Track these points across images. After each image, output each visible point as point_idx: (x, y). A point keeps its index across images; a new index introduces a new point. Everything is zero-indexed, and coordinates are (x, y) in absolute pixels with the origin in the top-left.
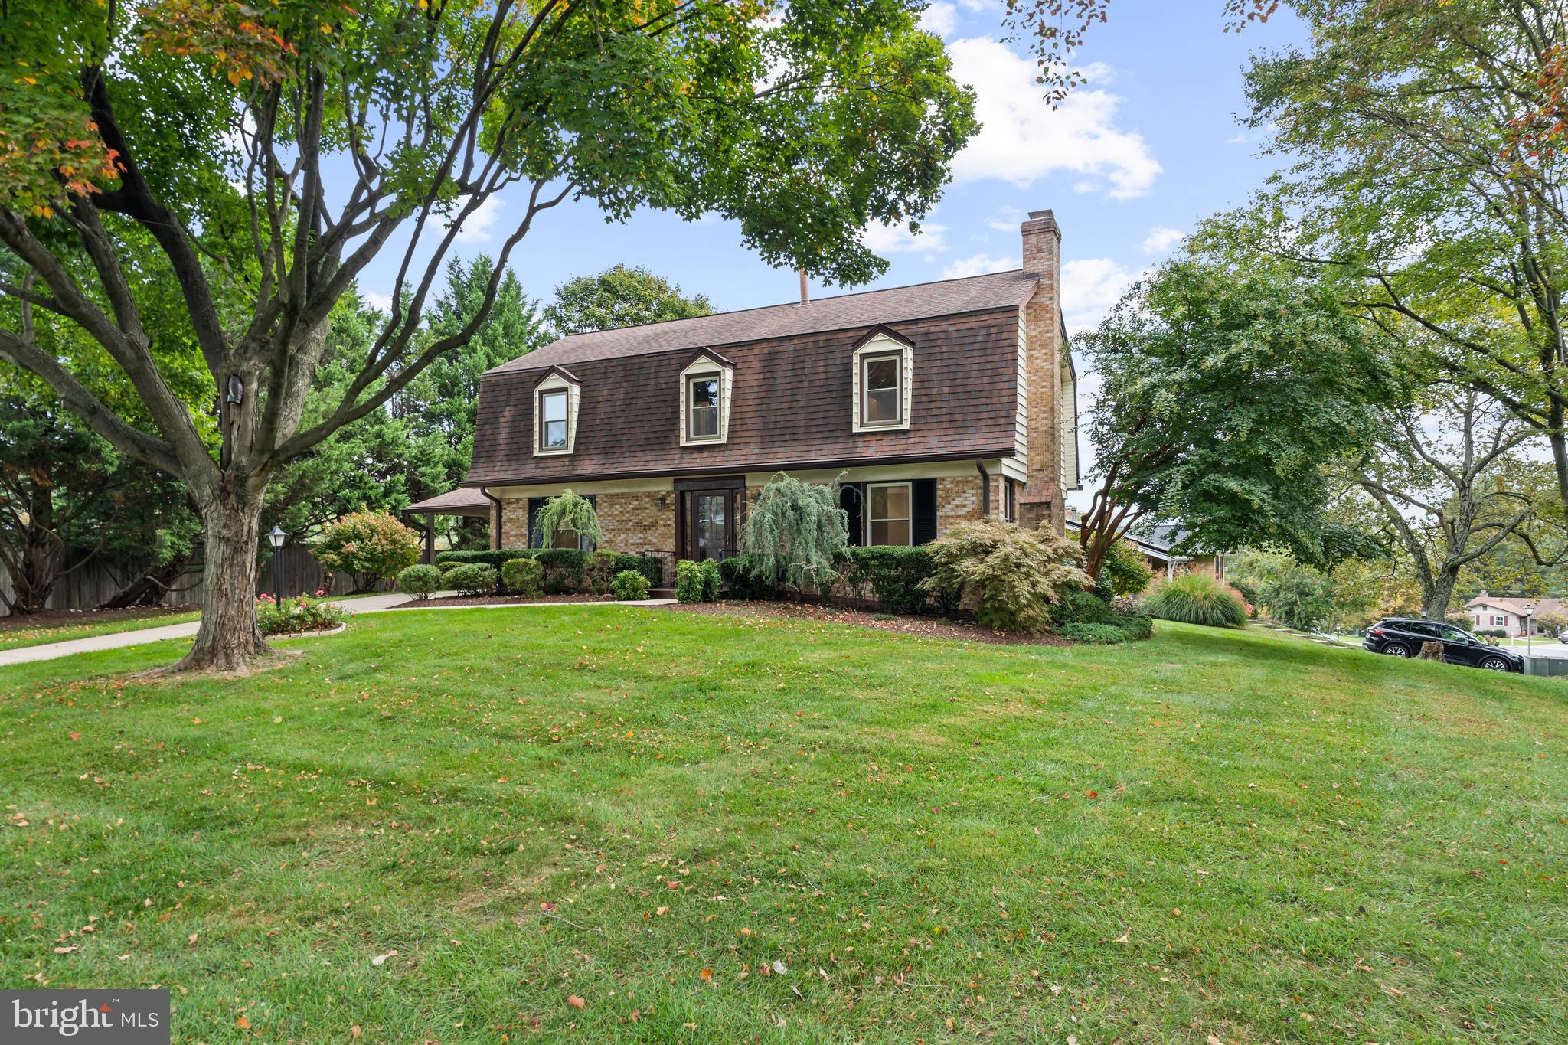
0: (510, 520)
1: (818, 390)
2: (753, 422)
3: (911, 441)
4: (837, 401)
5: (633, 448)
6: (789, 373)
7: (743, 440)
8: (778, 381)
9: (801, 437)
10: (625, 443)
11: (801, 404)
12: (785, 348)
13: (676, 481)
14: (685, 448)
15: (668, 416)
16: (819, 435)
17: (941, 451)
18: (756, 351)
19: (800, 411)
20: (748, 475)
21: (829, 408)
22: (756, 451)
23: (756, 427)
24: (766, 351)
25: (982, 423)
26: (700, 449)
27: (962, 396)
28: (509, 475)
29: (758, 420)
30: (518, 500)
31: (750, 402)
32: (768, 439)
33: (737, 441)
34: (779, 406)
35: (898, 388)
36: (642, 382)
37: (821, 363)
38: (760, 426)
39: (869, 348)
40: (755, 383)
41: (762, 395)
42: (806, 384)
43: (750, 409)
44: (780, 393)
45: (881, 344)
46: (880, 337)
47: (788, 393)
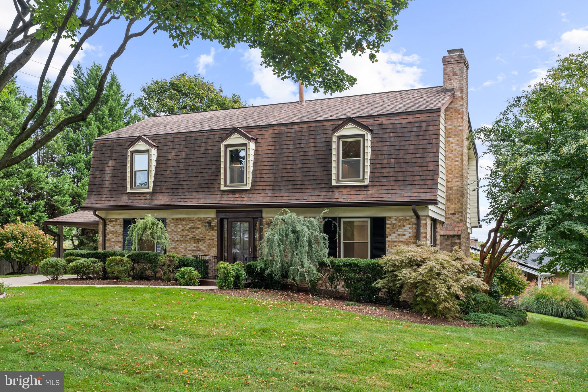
0: (112, 232)
1: (310, 157)
2: (267, 176)
3: (370, 192)
4: (322, 165)
5: (190, 190)
6: (291, 146)
7: (261, 188)
8: (284, 151)
9: (299, 187)
10: (185, 186)
11: (299, 166)
12: (289, 130)
13: (218, 212)
14: (224, 191)
15: (213, 170)
16: (310, 186)
17: (389, 200)
18: (270, 132)
19: (298, 170)
20: (264, 210)
21: (316, 169)
22: (269, 195)
23: (269, 179)
24: (276, 132)
26: (234, 192)
27: (403, 165)
28: (111, 204)
29: (271, 175)
30: (117, 220)
31: (266, 164)
32: (277, 187)
33: (257, 188)
34: (284, 167)
35: (361, 158)
36: (197, 148)
37: (312, 141)
38: (273, 179)
39: (343, 132)
40: (269, 152)
41: (273, 159)
42: (302, 154)
43: (265, 168)
44: (285, 159)
45: (350, 130)
46: (350, 125)
47: (291, 159)
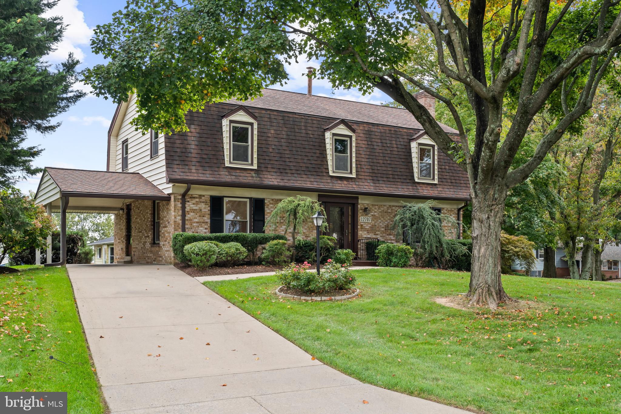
1: (396, 156)
2: (366, 168)
3: (439, 189)
4: (405, 164)
5: (298, 172)
6: (380, 144)
7: (363, 177)
8: (375, 147)
9: (391, 180)
10: (292, 168)
11: (389, 162)
12: (376, 130)
13: (319, 196)
14: (332, 177)
15: (318, 155)
16: (399, 180)
17: (454, 196)
18: (361, 128)
19: (388, 166)
21: (401, 167)
22: (372, 184)
23: (368, 171)
24: (366, 129)
25: (462, 185)
26: (341, 178)
27: (453, 171)
29: (369, 167)
31: (363, 156)
32: (375, 178)
33: (360, 177)
34: (378, 161)
36: (297, 131)
37: (394, 142)
38: (371, 171)
40: (363, 146)
41: (368, 153)
42: (389, 152)
43: (363, 160)
44: (377, 154)
47: (381, 155)
